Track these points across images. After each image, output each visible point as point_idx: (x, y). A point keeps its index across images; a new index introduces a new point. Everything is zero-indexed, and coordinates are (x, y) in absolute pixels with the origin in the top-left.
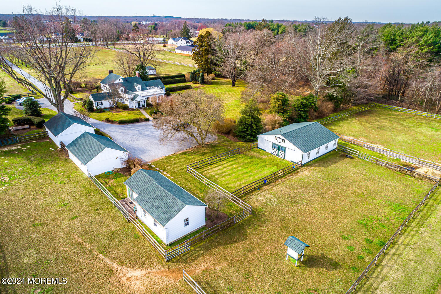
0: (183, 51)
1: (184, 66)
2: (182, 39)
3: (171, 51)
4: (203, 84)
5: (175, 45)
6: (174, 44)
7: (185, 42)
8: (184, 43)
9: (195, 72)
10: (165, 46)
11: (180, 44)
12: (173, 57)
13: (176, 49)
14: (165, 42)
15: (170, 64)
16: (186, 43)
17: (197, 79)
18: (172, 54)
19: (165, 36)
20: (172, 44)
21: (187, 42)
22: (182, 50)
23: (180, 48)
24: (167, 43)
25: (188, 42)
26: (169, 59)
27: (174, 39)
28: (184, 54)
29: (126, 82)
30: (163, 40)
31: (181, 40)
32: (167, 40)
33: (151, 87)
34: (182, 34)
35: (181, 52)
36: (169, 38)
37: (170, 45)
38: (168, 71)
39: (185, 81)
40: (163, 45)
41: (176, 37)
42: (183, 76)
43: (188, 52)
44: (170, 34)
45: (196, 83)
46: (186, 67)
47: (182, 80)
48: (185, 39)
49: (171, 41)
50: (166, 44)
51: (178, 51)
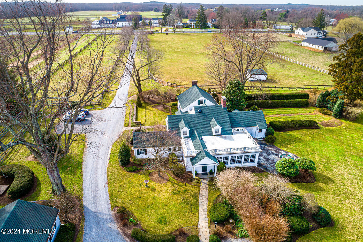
0: (311, 45)
1: (309, 69)
2: (313, 29)
3: (297, 44)
4: (339, 118)
5: (303, 36)
6: (302, 34)
7: (316, 32)
8: (315, 34)
9: (328, 94)
10: (291, 36)
11: (309, 35)
12: (298, 52)
13: (304, 41)
14: (292, 31)
15: (291, 63)
16: (316, 34)
17: (330, 105)
18: (296, 47)
19: (293, 24)
20: (299, 34)
21: (318, 33)
22: (310, 43)
23: (309, 40)
24: (294, 32)
25: (320, 33)
26: (291, 55)
27: (303, 29)
28: (312, 48)
29: (200, 114)
30: (291, 29)
31: (311, 30)
32: (294, 28)
33: (240, 129)
34: (315, 23)
35: (309, 46)
36: (297, 28)
37: (297, 35)
38: (285, 75)
39: (306, 105)
40: (288, 34)
41: (306, 27)
42: (306, 96)
43: (317, 46)
44: (300, 23)
45: (325, 114)
46: (312, 70)
47: (302, 102)
48: (316, 29)
49: (299, 31)
50: (292, 34)
51: (305, 44)
